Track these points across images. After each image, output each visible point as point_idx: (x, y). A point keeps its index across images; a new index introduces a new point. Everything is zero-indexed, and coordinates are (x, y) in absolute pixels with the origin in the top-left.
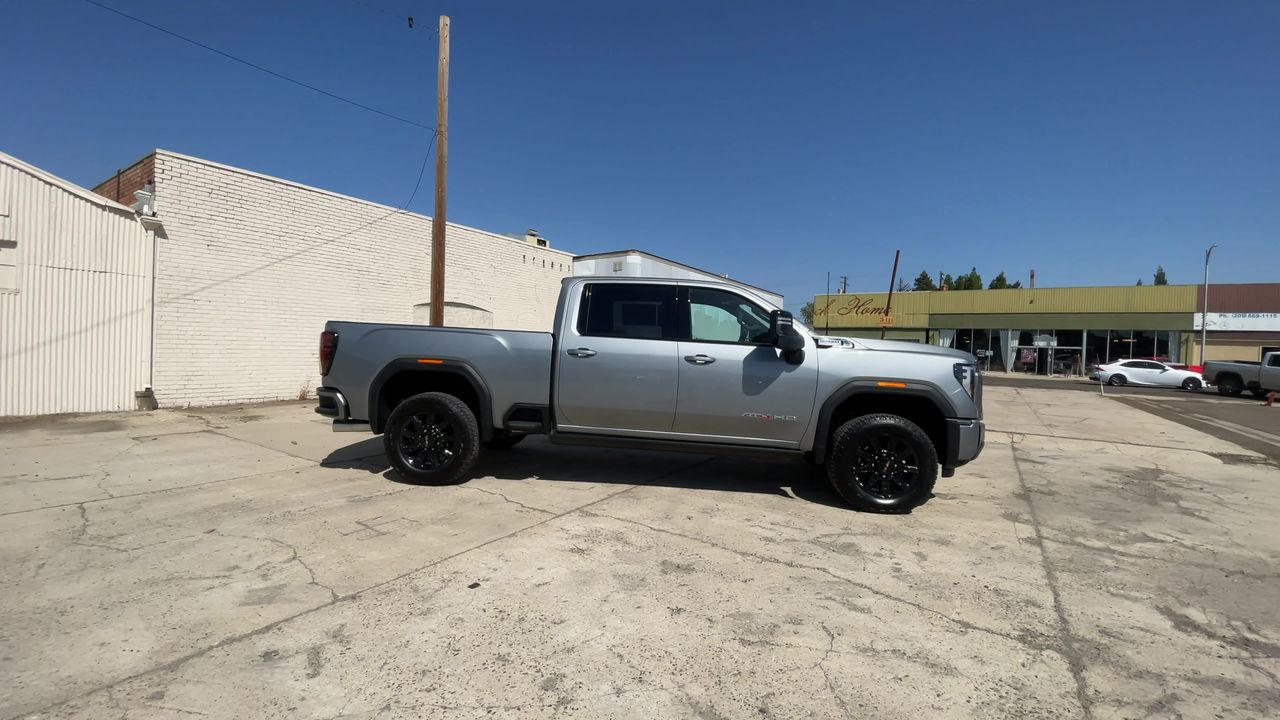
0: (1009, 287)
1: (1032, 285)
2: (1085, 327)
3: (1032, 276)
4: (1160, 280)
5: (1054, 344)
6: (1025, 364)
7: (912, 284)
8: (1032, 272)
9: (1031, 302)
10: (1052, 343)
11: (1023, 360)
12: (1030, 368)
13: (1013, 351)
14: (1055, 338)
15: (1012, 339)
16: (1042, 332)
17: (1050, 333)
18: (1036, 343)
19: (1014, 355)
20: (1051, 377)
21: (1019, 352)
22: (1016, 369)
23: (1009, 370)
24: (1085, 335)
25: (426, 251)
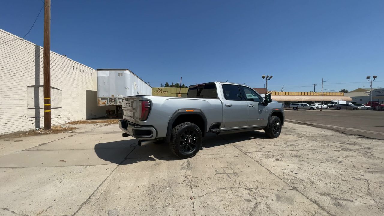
0: (185, 87)
7: (164, 86)
25: (33, 60)
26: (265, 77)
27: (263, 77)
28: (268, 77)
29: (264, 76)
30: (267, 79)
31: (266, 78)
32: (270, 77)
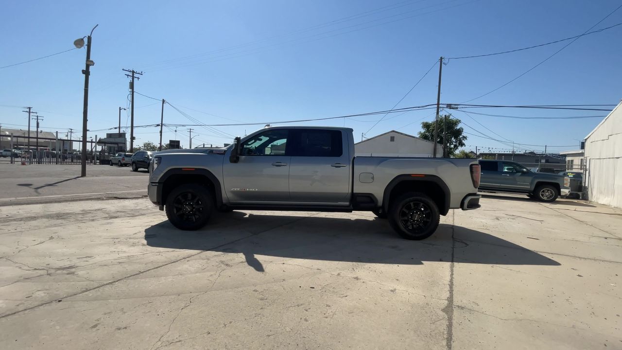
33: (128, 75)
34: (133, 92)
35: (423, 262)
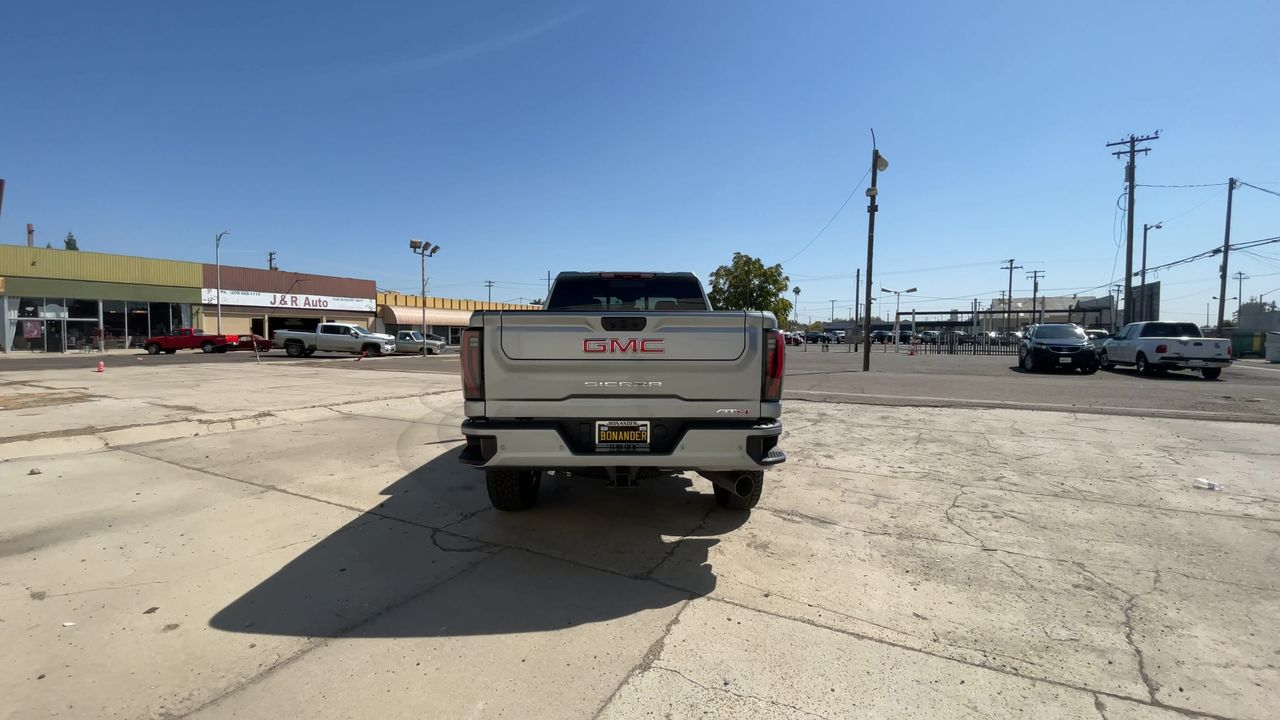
1: (30, 243)
2: (99, 297)
3: (30, 232)
4: (71, 245)
5: (64, 315)
6: (29, 340)
8: (29, 226)
9: (33, 264)
10: (62, 315)
11: (26, 336)
12: (36, 344)
13: (11, 324)
14: (65, 308)
15: (10, 310)
16: (50, 301)
17: (59, 302)
18: (42, 314)
19: (14, 330)
20: (68, 353)
21: (19, 326)
22: (17, 346)
23: (8, 350)
24: (101, 305)
26: (419, 247)
27: (414, 245)
28: (427, 245)
29: (416, 243)
30: (423, 254)
31: (419, 250)
32: (431, 248)
33: (1119, 153)
34: (1132, 188)
35: (386, 497)
